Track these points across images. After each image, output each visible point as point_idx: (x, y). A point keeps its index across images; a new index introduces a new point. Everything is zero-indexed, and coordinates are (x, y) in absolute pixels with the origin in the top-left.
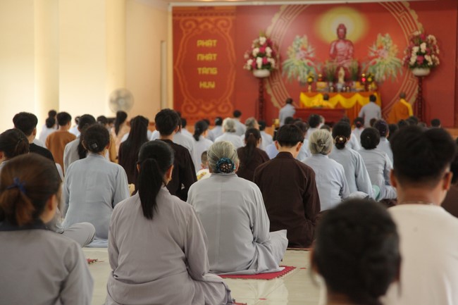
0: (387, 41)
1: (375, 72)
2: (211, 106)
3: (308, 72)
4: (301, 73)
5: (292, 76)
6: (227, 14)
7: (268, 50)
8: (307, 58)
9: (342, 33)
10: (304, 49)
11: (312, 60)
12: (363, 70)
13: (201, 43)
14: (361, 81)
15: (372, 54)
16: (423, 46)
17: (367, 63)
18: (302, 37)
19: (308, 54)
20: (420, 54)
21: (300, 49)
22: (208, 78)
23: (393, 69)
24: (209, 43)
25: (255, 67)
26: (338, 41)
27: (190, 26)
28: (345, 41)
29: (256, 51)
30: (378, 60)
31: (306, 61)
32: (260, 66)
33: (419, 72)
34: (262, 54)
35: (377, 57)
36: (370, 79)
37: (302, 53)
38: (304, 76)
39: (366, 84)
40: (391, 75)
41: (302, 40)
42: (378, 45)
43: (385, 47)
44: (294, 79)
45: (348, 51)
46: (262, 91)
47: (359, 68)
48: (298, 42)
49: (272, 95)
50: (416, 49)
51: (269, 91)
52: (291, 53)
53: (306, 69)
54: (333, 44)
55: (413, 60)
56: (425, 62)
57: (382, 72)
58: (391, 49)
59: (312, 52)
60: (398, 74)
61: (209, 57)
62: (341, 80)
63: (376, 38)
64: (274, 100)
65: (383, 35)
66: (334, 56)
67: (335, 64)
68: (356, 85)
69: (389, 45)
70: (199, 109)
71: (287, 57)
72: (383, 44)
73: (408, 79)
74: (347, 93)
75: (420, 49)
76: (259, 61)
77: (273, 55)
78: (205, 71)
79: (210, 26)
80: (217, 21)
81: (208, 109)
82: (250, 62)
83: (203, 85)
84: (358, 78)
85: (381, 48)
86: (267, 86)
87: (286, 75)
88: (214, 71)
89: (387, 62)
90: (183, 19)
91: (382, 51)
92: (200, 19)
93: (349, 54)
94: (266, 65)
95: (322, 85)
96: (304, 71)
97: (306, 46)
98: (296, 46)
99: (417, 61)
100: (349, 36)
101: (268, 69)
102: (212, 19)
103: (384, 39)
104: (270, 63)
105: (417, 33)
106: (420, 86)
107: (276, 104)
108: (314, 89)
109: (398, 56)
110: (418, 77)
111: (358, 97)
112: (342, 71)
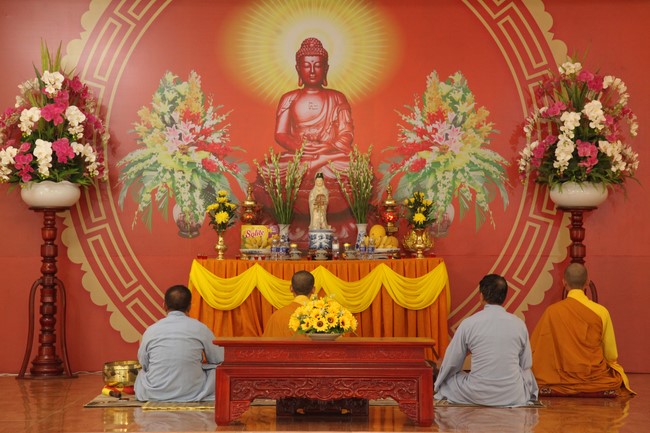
0: (457, 96)
1: (418, 188)
3: (209, 193)
4: (185, 194)
5: (154, 203)
7: (75, 116)
8: (202, 146)
9: (313, 65)
10: (189, 116)
11: (219, 151)
12: (385, 185)
14: (383, 223)
15: (412, 138)
16: (594, 110)
17: (397, 167)
18: (183, 78)
19: (206, 133)
20: (584, 134)
21: (176, 116)
23: (479, 185)
25: (26, 171)
26: (301, 93)
28: (325, 94)
29: (31, 117)
30: (429, 157)
31: (198, 157)
32: (44, 170)
33: (574, 194)
34: (52, 129)
35: (426, 146)
36: (419, 218)
37: (184, 128)
38: (191, 207)
39: (402, 226)
40: (473, 203)
41: (183, 88)
42: (431, 107)
43: (451, 116)
44: (159, 213)
45: (335, 124)
46: (53, 254)
47: (376, 180)
48: (170, 96)
49: (86, 267)
50: (571, 120)
51: (76, 254)
52: (150, 128)
53: (198, 182)
54: (287, 103)
55: (564, 154)
56: (604, 161)
57: (443, 193)
58: (472, 120)
59: (217, 127)
60: (495, 203)
62: (318, 217)
63: (424, 88)
64: (90, 282)
65: (444, 78)
66: (288, 142)
67: (297, 168)
68: (378, 237)
69: (463, 108)
71: (137, 143)
72: (445, 106)
73: (525, 218)
74: (349, 262)
75: (585, 120)
76: (43, 150)
77: (90, 134)
82: (8, 155)
84: (372, 212)
85: (439, 116)
86: (69, 236)
87: (131, 204)
89: (459, 163)
91: (443, 128)
93: (336, 138)
94: (67, 167)
95: (257, 234)
96: (193, 188)
97: (197, 108)
98: (165, 108)
99: (576, 157)
100: (333, 80)
101: (72, 179)
103: (446, 91)
104: (80, 161)
105: (571, 68)
106: (577, 240)
107: (99, 297)
108: (234, 251)
109: (492, 143)
110: (563, 209)
111: (384, 276)
112: (319, 189)
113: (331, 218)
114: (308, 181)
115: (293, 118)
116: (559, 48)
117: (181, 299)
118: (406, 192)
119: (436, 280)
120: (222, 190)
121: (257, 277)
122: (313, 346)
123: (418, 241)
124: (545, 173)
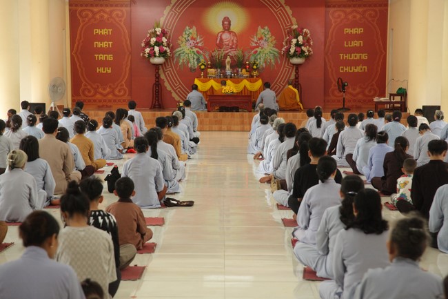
0: (266, 33)
1: (256, 59)
2: (108, 90)
3: (198, 60)
4: (192, 60)
5: (183, 63)
6: (122, 6)
7: (164, 40)
8: (196, 47)
9: (227, 24)
10: (192, 39)
11: (201, 48)
12: (246, 58)
13: (97, 31)
14: (246, 68)
15: (254, 45)
16: (300, 38)
17: (249, 52)
18: (191, 28)
19: (197, 43)
20: (297, 45)
21: (189, 38)
22: (105, 64)
23: (272, 58)
24: (104, 32)
25: (152, 54)
26: (223, 32)
27: (87, 15)
28: (230, 32)
29: (153, 40)
30: (259, 50)
31: (195, 50)
32: (157, 55)
33: (296, 61)
34: (158, 44)
35: (258, 47)
36: (255, 67)
37: (191, 42)
38: (193, 63)
39: (251, 70)
40: (270, 63)
41: (191, 31)
42: (259, 36)
43: (264, 38)
44: (185, 65)
45: (233, 41)
46: (158, 77)
47: (244, 56)
48: (188, 33)
49: (165, 80)
50: (294, 41)
51: (162, 76)
52: (182, 42)
53: (195, 57)
54: (220, 35)
55: (292, 50)
56: (303, 52)
57: (262, 60)
58: (270, 40)
59: (201, 41)
60: (276, 62)
61: (105, 44)
62: (228, 67)
63: (257, 31)
64: (166, 84)
65: (263, 28)
66: (220, 46)
67: (223, 53)
68: (244, 72)
69: (268, 36)
70: (96, 92)
71: (178, 46)
72: (263, 36)
73: (284, 67)
74: (236, 80)
75: (298, 41)
76: (157, 49)
77: (168, 45)
78: (102, 57)
79: (106, 16)
80: (111, 12)
81: (105, 92)
82: (147, 50)
83: (100, 70)
84: (243, 65)
85: (261, 39)
86: (161, 71)
87: (177, 62)
88: (110, 58)
89: (267, 51)
90: (80, 9)
91: (262, 42)
92: (96, 9)
93: (233, 45)
94: (163, 53)
95: (212, 71)
96: (194, 58)
97: (195, 36)
98: (186, 36)
99: (295, 51)
100: (232, 28)
101: (163, 56)
102: (108, 9)
103: (263, 31)
104: (166, 52)
105: (295, 27)
106: (297, 73)
107: (169, 88)
108: (206, 76)
109: (276, 46)
110: (294, 65)
111: (245, 83)
112: (228, 59)
113: (231, 67)
114: (225, 57)
115: (221, 39)
116: (294, 20)
117: (196, 88)
118: (252, 59)
119: (259, 83)
120: (202, 60)
121: (212, 83)
122: (227, 96)
123: (255, 73)
124: (288, 55)
